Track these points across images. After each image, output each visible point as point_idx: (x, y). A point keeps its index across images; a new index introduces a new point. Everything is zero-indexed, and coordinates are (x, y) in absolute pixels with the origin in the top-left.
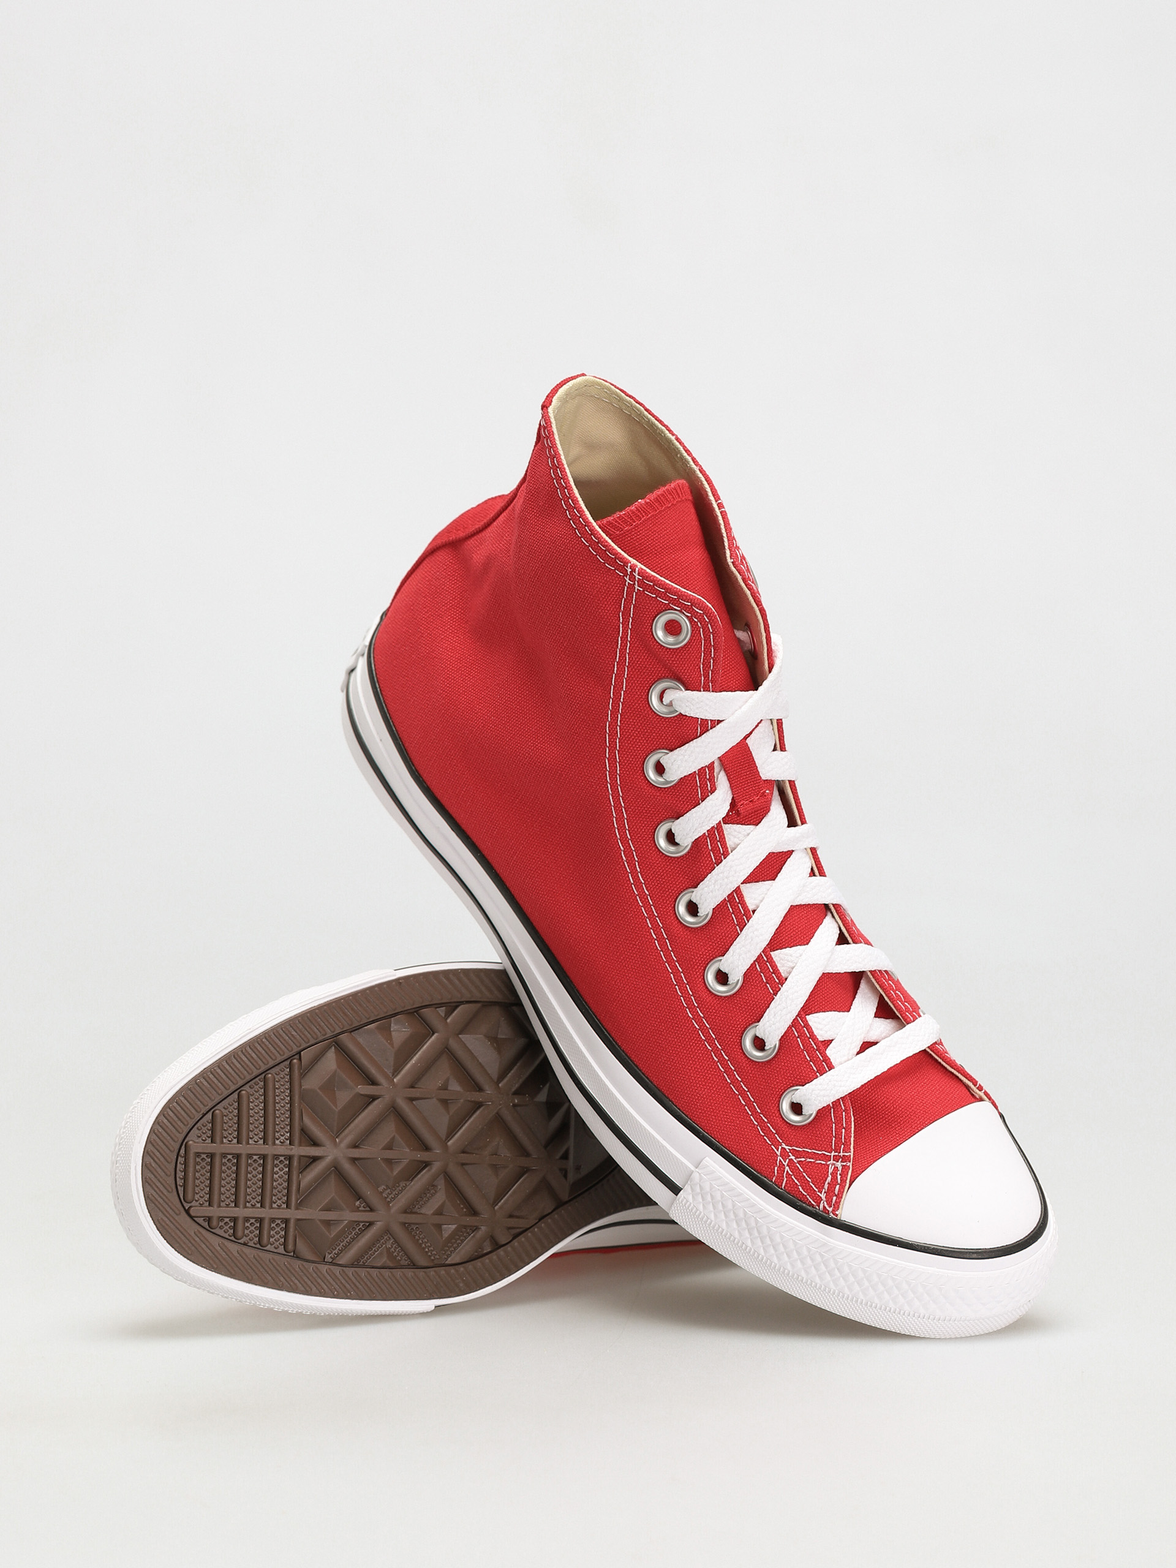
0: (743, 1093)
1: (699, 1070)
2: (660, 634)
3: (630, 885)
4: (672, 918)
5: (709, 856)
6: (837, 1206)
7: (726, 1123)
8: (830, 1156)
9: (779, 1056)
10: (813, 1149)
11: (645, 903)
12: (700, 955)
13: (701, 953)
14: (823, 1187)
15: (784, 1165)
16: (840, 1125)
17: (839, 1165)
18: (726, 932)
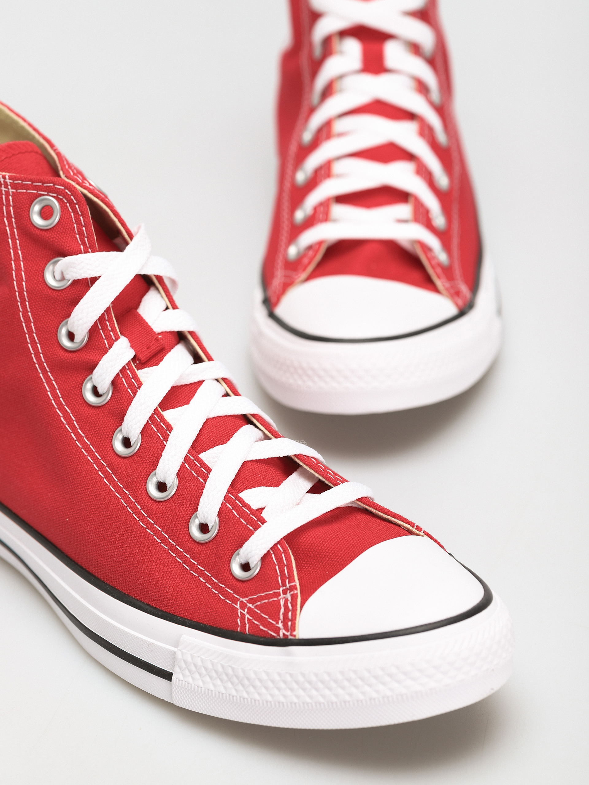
0: (201, 574)
1: (162, 568)
2: (37, 220)
3: (74, 442)
4: (112, 455)
5: (127, 392)
6: (293, 628)
7: (193, 602)
8: (280, 592)
9: (221, 531)
10: (265, 592)
11: (89, 451)
12: (139, 473)
13: (139, 472)
14: (279, 619)
15: (244, 614)
16: (282, 564)
17: (288, 596)
18: (155, 447)
